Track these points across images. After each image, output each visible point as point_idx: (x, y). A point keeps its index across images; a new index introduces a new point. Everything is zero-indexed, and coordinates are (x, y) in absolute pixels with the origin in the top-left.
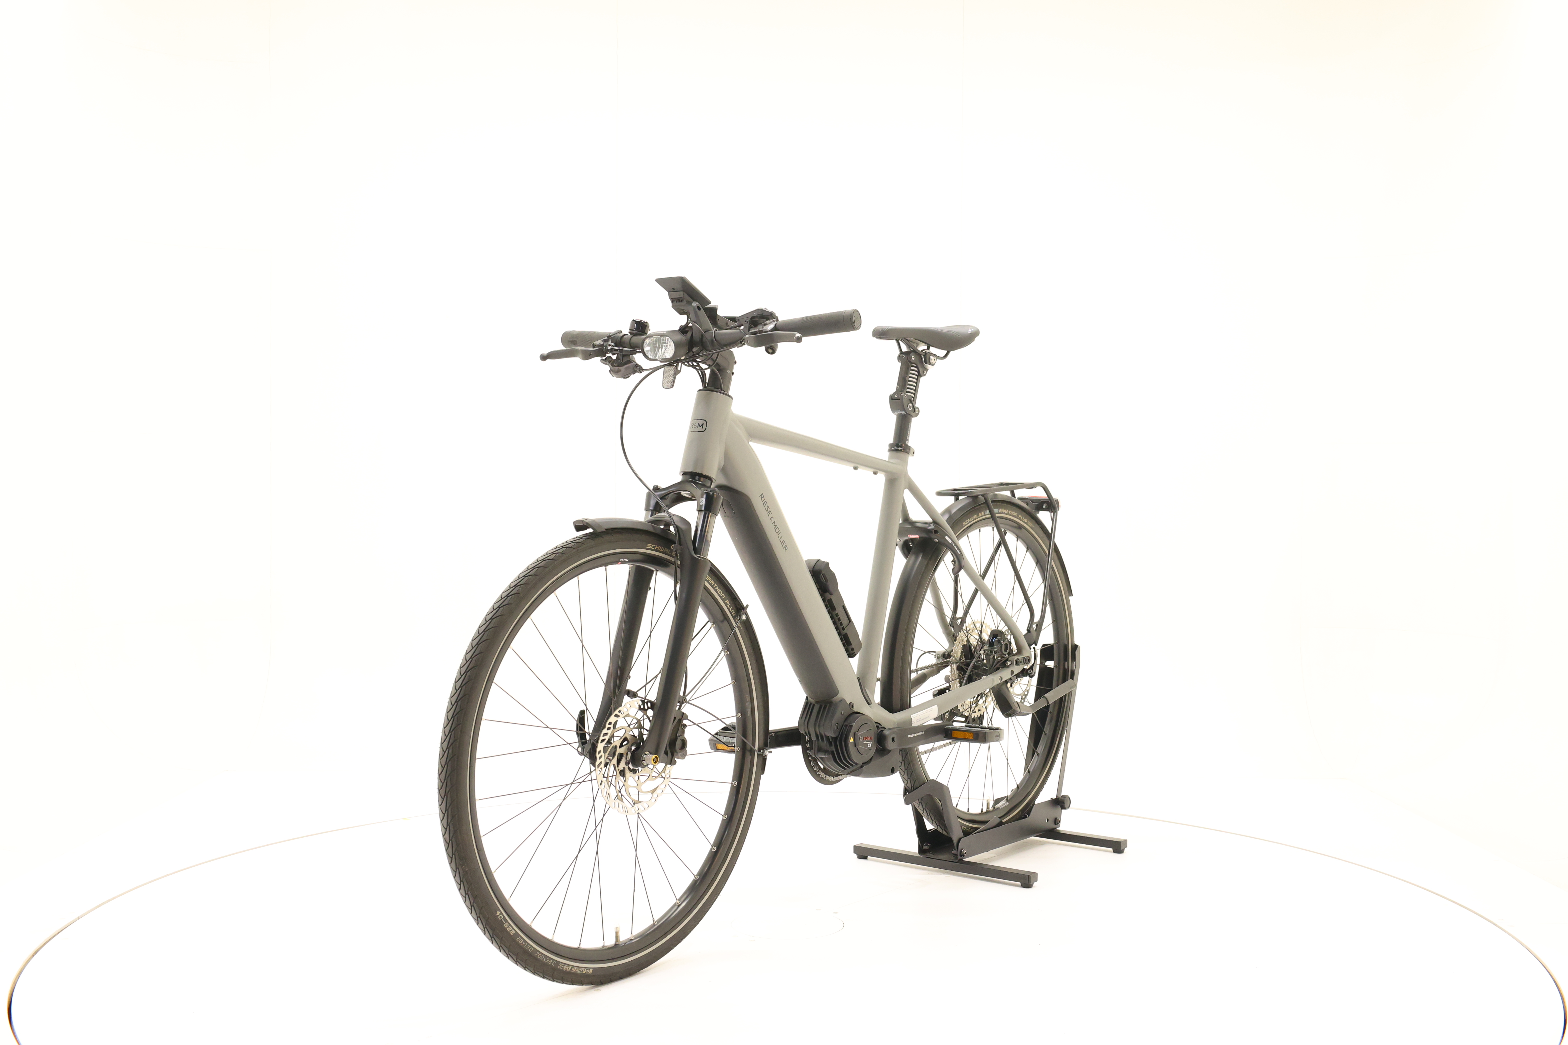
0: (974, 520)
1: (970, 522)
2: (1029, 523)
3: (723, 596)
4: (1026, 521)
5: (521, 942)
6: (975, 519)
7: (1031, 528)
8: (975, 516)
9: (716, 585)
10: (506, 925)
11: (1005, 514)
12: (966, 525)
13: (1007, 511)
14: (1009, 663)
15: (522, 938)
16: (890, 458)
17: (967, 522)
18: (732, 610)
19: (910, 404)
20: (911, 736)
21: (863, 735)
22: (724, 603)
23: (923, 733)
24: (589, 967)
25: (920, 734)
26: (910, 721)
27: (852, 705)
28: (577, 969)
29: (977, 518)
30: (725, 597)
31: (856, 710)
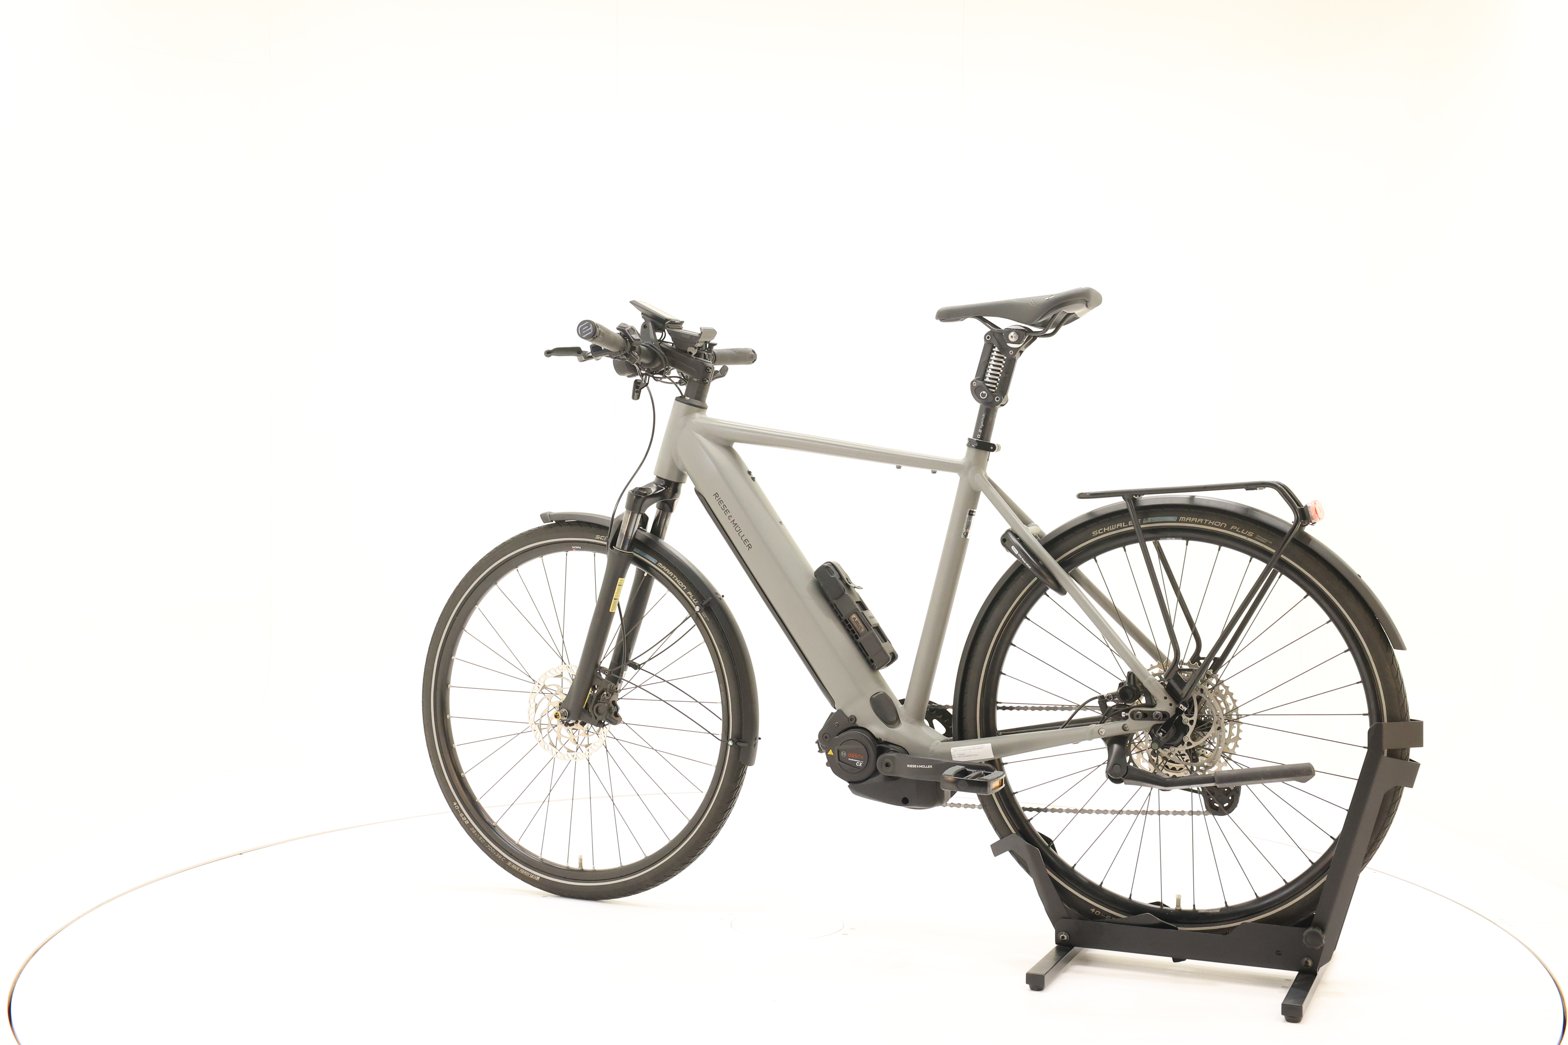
0: (1116, 529)
1: (1107, 532)
3: (684, 587)
4: (1251, 534)
5: (474, 831)
6: (1120, 528)
7: (1266, 544)
8: (1121, 524)
9: (675, 576)
10: (462, 815)
11: (1194, 522)
13: (1202, 520)
14: (1123, 714)
15: (475, 829)
16: (969, 455)
17: (1100, 531)
18: (695, 601)
19: (984, 392)
20: (911, 766)
21: (847, 751)
22: (686, 594)
23: (931, 766)
24: (539, 875)
25: (924, 766)
26: (949, 755)
27: (853, 719)
28: (525, 872)
29: (1123, 528)
30: (686, 588)
31: (859, 726)
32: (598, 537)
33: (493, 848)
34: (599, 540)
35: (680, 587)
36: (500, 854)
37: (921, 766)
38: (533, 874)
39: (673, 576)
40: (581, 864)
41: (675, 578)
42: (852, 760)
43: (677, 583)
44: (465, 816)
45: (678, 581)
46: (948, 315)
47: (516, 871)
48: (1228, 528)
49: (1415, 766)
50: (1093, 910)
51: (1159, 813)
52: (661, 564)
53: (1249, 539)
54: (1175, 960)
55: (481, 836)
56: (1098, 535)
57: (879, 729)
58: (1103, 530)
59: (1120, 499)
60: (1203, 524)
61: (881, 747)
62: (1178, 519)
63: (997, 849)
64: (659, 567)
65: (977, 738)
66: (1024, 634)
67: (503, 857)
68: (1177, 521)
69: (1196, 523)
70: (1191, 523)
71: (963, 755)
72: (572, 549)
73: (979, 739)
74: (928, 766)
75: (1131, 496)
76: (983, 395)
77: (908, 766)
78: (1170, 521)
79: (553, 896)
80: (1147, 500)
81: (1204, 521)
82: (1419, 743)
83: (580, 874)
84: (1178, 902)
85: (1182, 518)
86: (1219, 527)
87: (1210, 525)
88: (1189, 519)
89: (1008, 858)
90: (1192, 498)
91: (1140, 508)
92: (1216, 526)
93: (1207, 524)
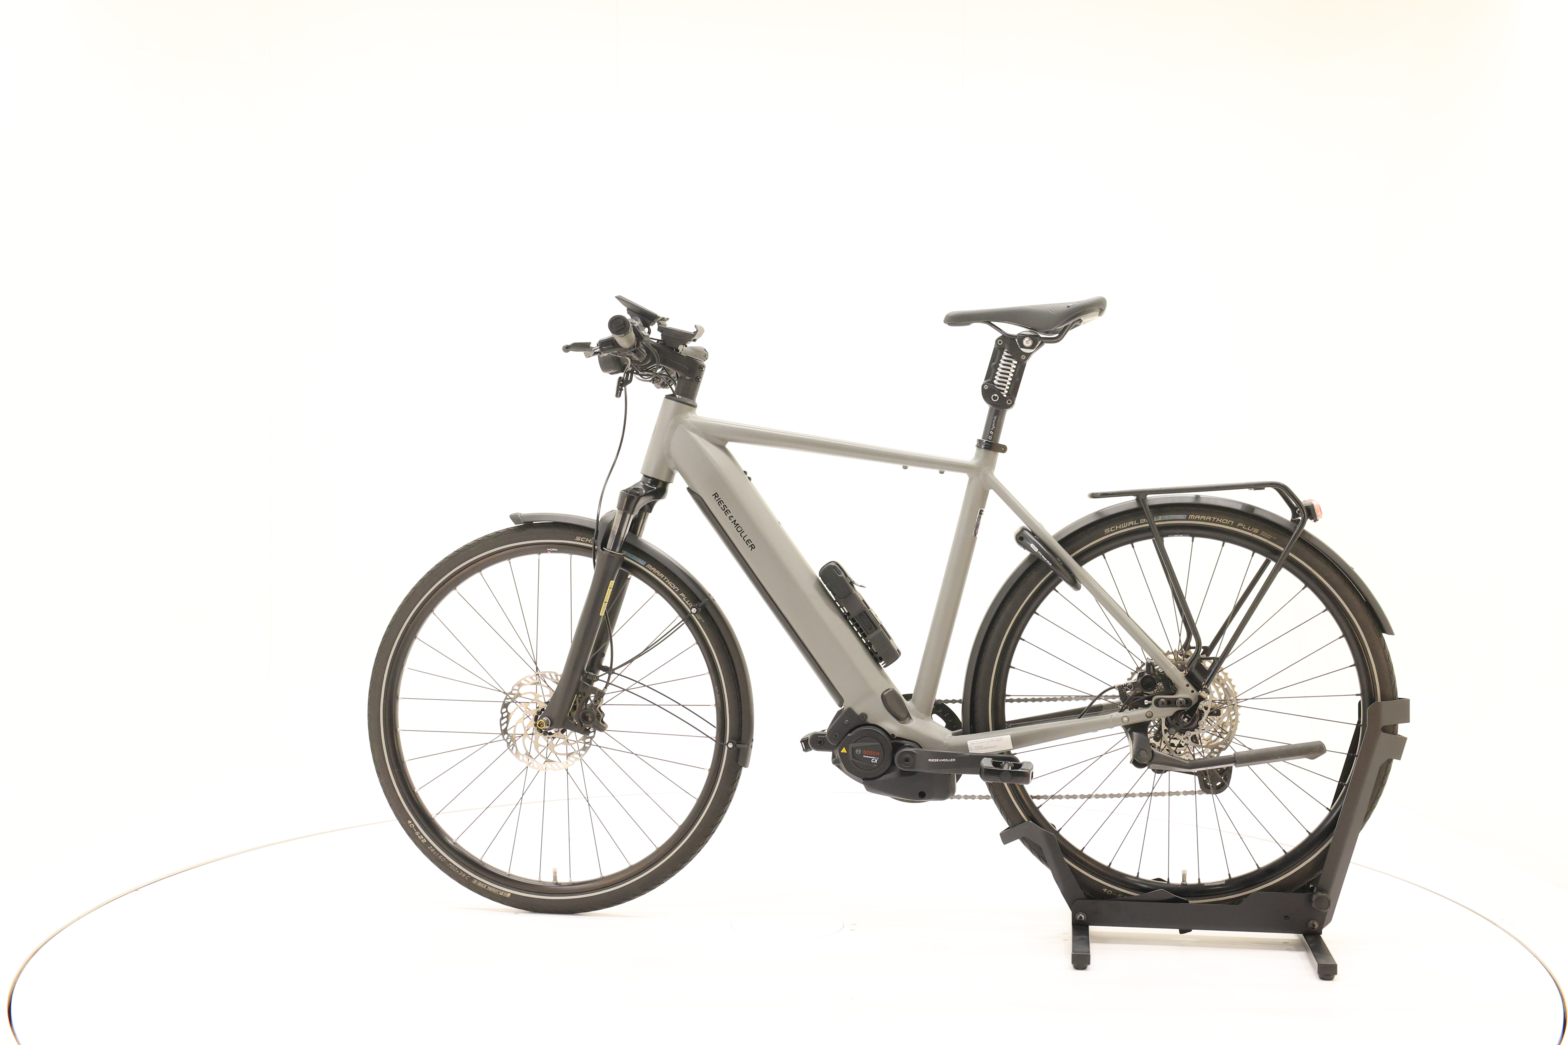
0: (1128, 527)
1: (1119, 530)
2: (1268, 535)
3: (676, 589)
4: (1256, 530)
5: (433, 850)
6: (1131, 526)
7: (1271, 540)
8: (1132, 522)
9: (666, 578)
10: (418, 834)
11: (1202, 520)
13: (1210, 518)
14: (1146, 702)
15: (433, 847)
16: (977, 456)
17: (1112, 529)
18: (689, 603)
19: (996, 395)
20: (933, 760)
21: (862, 748)
22: (679, 596)
23: (954, 760)
24: (509, 892)
25: (947, 760)
26: (966, 747)
27: (864, 716)
28: (494, 890)
29: (1134, 526)
30: (678, 590)
31: (871, 722)
32: (578, 538)
33: (455, 866)
34: (580, 541)
35: (672, 588)
36: (464, 872)
37: (944, 760)
38: (503, 891)
39: (664, 578)
40: (555, 878)
41: (666, 580)
42: (867, 757)
43: (669, 585)
44: (421, 834)
45: (670, 583)
46: (957, 320)
47: (484, 889)
48: (1235, 526)
49: (1404, 740)
50: (1105, 890)
51: (1170, 794)
52: (650, 566)
53: (1255, 536)
54: (1182, 932)
55: (440, 854)
56: (1110, 532)
57: (892, 726)
58: (1115, 528)
59: (1129, 499)
60: (1211, 521)
61: (896, 743)
62: (1188, 517)
63: (1006, 837)
64: (648, 569)
65: (989, 731)
66: (1033, 628)
67: (467, 875)
68: (1187, 519)
69: (1205, 521)
70: (1199, 520)
71: (981, 747)
72: (547, 552)
73: (991, 732)
74: (951, 759)
75: (1140, 495)
76: (995, 398)
77: (930, 760)
78: (1179, 519)
79: (526, 913)
80: (1155, 499)
81: (1212, 519)
82: (1406, 719)
83: (557, 889)
84: (1184, 876)
85: (1191, 516)
86: (1226, 525)
87: (1218, 523)
88: (1198, 517)
89: (1018, 844)
90: (1197, 497)
91: (1152, 507)
92: (1223, 524)
93: (1215, 522)
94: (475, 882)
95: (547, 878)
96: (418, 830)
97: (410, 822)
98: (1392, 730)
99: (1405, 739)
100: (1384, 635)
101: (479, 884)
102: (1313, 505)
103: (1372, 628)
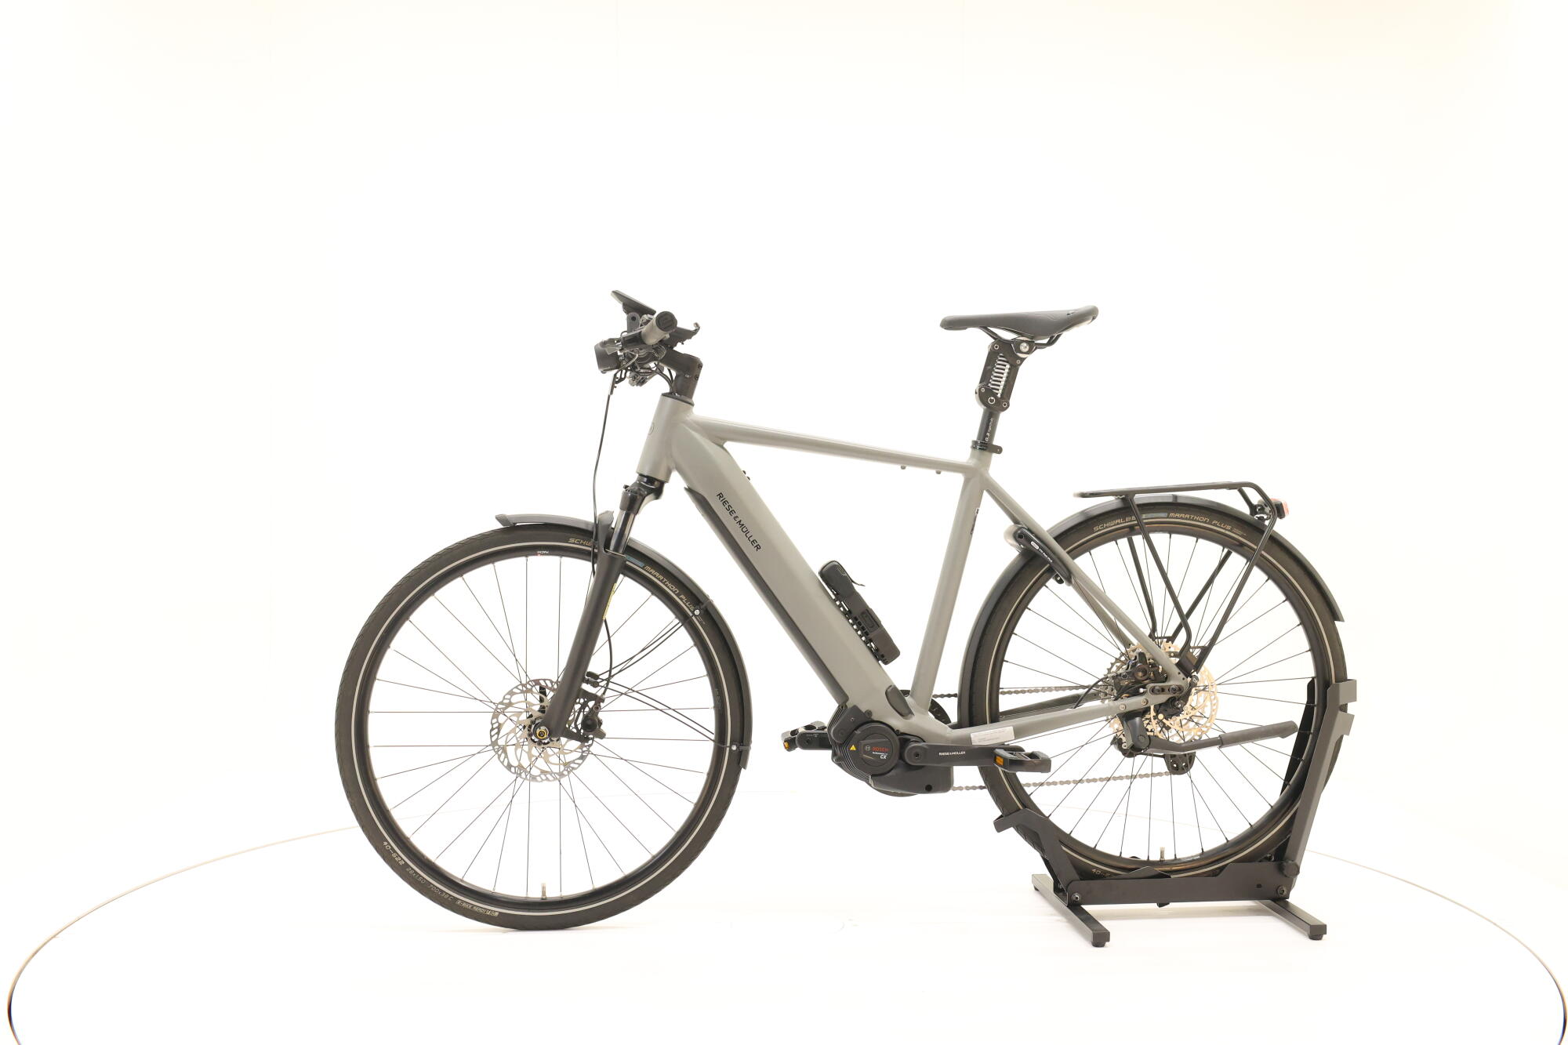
0: (1115, 525)
1: (1107, 527)
2: (1235, 530)
3: (676, 591)
4: (1229, 527)
5: (411, 872)
6: (1118, 524)
7: (1242, 536)
8: (1119, 521)
9: (665, 580)
10: (394, 855)
11: (1182, 518)
12: (1100, 530)
13: (1188, 516)
14: (1142, 690)
15: (412, 869)
16: (972, 456)
17: (1100, 527)
18: (689, 604)
19: (990, 397)
20: (943, 754)
21: (871, 745)
22: (678, 597)
23: (964, 753)
24: (498, 910)
25: (957, 753)
26: (969, 739)
27: (869, 713)
28: (480, 910)
29: (1123, 522)
30: (678, 592)
31: (875, 719)
32: (572, 540)
33: (437, 888)
34: (574, 543)
35: (671, 591)
36: (447, 893)
37: (954, 753)
38: (490, 910)
39: (663, 579)
40: (544, 893)
41: (665, 582)
42: (877, 753)
43: (668, 588)
44: (399, 855)
45: (669, 585)
46: (952, 324)
47: (468, 909)
48: (1210, 523)
50: (1094, 870)
51: (1153, 775)
52: (649, 568)
53: (1227, 532)
54: (1161, 905)
55: (420, 876)
57: (897, 722)
58: (1103, 526)
59: (1112, 498)
60: (1189, 519)
61: (904, 739)
62: (1169, 515)
63: (1000, 824)
64: (646, 571)
66: (1026, 624)
67: (450, 895)
68: (1168, 517)
69: (1184, 519)
70: (1179, 518)
71: (984, 740)
72: (537, 554)
73: (989, 725)
74: (961, 752)
75: (1126, 497)
76: (990, 400)
77: (940, 754)
78: (1161, 516)
79: (511, 930)
80: (1139, 498)
81: (1190, 517)
82: (1354, 699)
84: (1162, 853)
85: (1172, 514)
86: (1202, 522)
87: (1195, 520)
88: (1178, 515)
89: (1012, 831)
90: (1176, 497)
91: (1139, 505)
92: (1200, 521)
93: (1193, 520)
94: (459, 902)
95: (535, 894)
96: (395, 852)
97: (386, 843)
98: (1344, 708)
99: (1353, 716)
100: (1336, 622)
101: (464, 904)
102: (1281, 504)
103: (1327, 616)
